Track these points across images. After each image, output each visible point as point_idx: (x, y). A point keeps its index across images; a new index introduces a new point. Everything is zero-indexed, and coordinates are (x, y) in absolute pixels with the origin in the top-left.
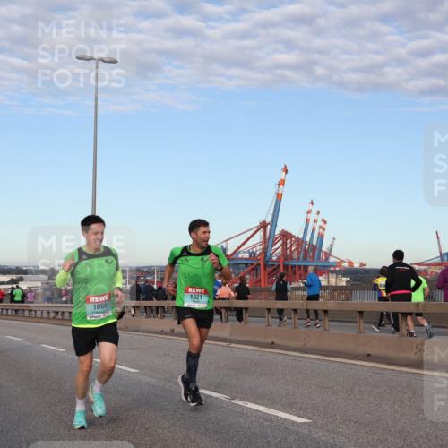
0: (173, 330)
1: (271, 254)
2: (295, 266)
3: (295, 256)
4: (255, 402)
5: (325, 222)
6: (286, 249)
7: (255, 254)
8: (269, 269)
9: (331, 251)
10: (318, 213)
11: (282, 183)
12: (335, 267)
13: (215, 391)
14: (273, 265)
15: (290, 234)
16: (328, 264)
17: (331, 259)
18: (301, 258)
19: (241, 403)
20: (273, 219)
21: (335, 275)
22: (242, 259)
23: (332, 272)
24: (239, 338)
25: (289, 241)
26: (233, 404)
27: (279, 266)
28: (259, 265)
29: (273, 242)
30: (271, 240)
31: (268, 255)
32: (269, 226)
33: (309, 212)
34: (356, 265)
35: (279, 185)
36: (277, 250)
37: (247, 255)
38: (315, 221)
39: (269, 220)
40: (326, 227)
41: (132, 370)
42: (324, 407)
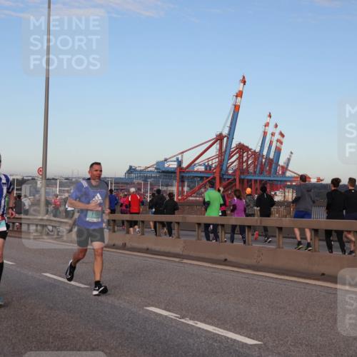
0: (125, 245)
1: (227, 168)
2: (251, 180)
3: (251, 169)
4: (204, 322)
5: (282, 135)
6: (243, 162)
7: (210, 167)
8: (225, 183)
9: (288, 165)
10: (276, 126)
11: (240, 94)
12: (291, 181)
13: (165, 309)
14: (228, 179)
15: (247, 147)
16: (284, 179)
17: (288, 174)
18: (257, 172)
19: (191, 322)
20: (230, 131)
21: (291, 190)
22: (197, 172)
23: (289, 187)
24: (192, 254)
25: (245, 154)
26: (183, 323)
27: (235, 180)
28: (214, 178)
29: (230, 155)
30: (227, 153)
31: (224, 168)
32: (225, 139)
33: (267, 125)
34: (314, 180)
35: (237, 96)
36: (233, 164)
37: (202, 168)
38: (273, 134)
39: (225, 132)
40: (284, 140)
41: (82, 286)
42: (275, 328)
